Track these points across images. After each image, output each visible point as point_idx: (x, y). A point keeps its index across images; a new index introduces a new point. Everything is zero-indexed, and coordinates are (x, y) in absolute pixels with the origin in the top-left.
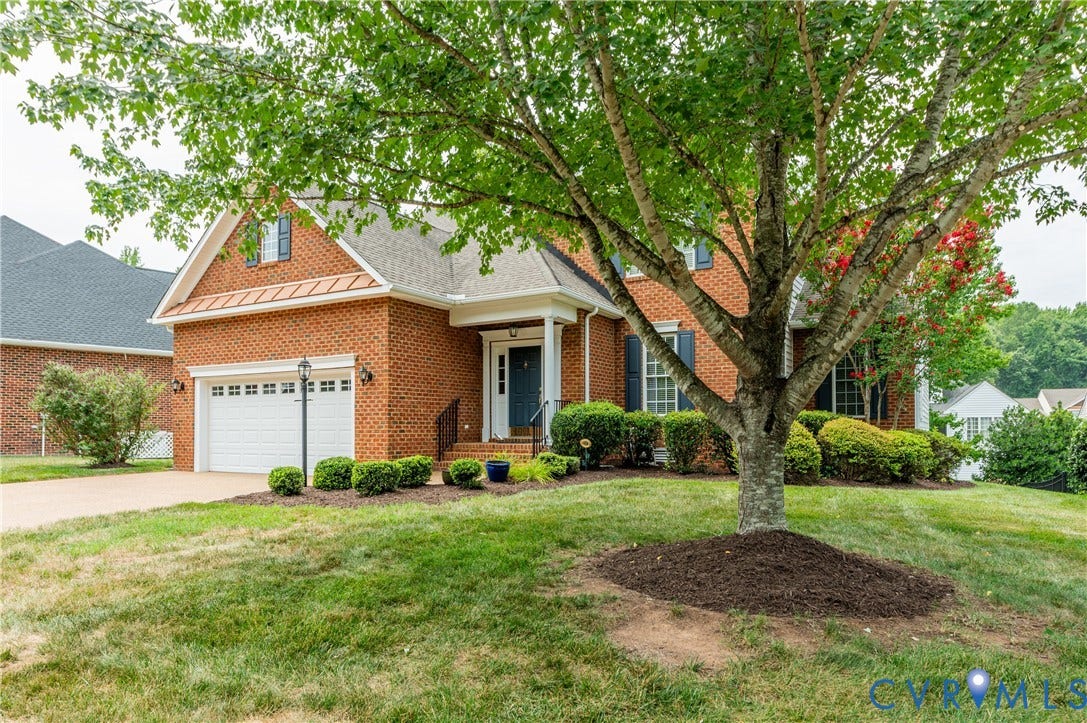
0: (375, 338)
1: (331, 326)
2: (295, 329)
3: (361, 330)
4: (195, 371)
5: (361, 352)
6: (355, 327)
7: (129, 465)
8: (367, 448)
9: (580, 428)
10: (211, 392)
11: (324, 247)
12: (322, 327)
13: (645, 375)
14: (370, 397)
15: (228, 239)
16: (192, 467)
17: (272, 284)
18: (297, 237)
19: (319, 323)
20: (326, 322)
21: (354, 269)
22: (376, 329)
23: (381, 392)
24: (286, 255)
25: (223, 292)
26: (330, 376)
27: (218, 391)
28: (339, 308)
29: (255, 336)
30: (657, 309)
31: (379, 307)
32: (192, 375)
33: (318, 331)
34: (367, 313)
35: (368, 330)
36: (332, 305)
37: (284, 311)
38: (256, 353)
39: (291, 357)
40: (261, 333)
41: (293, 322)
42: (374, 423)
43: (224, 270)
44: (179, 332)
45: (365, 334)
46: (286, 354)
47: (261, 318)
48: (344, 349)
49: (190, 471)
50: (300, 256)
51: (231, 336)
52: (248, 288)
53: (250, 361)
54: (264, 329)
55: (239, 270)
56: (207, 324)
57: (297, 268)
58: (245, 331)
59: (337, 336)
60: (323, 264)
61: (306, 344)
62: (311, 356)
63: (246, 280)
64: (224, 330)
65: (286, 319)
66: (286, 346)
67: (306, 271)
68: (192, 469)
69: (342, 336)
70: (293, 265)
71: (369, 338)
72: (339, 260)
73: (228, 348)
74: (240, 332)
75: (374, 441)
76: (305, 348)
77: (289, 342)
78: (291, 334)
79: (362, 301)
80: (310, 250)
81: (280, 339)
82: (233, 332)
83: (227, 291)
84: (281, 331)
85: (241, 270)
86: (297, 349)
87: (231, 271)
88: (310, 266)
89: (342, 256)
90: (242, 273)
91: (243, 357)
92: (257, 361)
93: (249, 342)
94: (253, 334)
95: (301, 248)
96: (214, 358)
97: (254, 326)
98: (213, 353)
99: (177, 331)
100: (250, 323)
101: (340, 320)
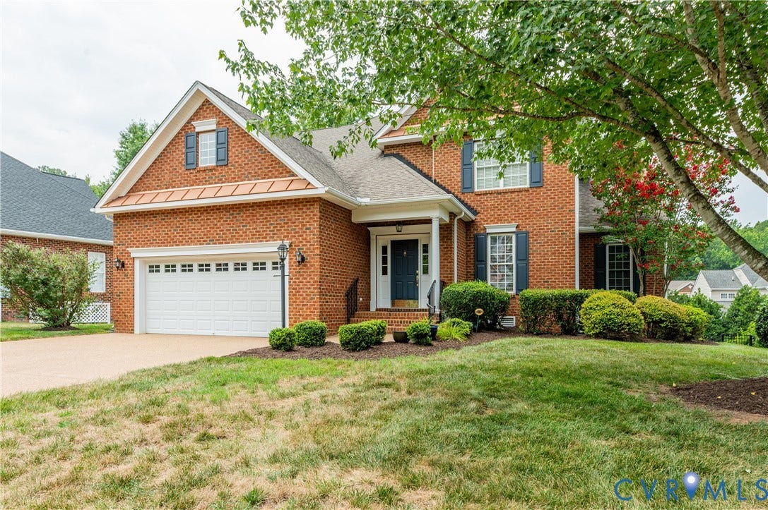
0: (307, 229)
1: (266, 218)
2: (232, 221)
3: (294, 223)
4: (135, 252)
5: (294, 240)
6: (289, 220)
7: (74, 328)
8: (300, 315)
9: (470, 300)
10: (148, 269)
11: (259, 156)
12: (258, 219)
13: (489, 263)
14: (303, 275)
15: (167, 146)
16: (132, 330)
17: (210, 184)
18: (233, 147)
19: (256, 216)
20: (262, 215)
21: (288, 175)
22: (308, 222)
23: (314, 272)
24: (223, 161)
25: (163, 188)
26: (262, 258)
27: (154, 269)
28: (274, 205)
29: (196, 226)
30: (499, 215)
31: (311, 205)
32: (132, 255)
33: (254, 222)
34: (299, 209)
35: (300, 222)
36: (267, 202)
37: (222, 206)
38: (195, 238)
39: (229, 243)
40: (200, 223)
41: (230, 214)
42: (307, 295)
43: (163, 171)
44: (119, 220)
45: (298, 226)
46: (224, 240)
47: (199, 211)
48: (278, 237)
49: (131, 333)
50: (236, 162)
51: (170, 224)
52: (187, 186)
53: (189, 245)
54: (202, 219)
55: (178, 172)
56: (147, 215)
57: (234, 172)
58: (185, 221)
59: (272, 227)
60: (259, 169)
61: (243, 233)
62: (247, 242)
63: (185, 180)
64: (164, 219)
65: (224, 213)
66: (223, 234)
67: (242, 174)
68: (132, 331)
69: (276, 227)
70: (231, 169)
71: (301, 229)
72: (274, 168)
73: (167, 234)
74: (179, 221)
75: (307, 309)
76: (242, 236)
77: (227, 230)
78: (228, 224)
79: (295, 200)
80: (246, 158)
81: (218, 228)
82: (172, 222)
83: (166, 188)
84: (219, 221)
85: (180, 171)
86: (235, 236)
87: (170, 172)
88: (246, 170)
89: (276, 164)
90: (181, 174)
91: (182, 242)
92: (196, 245)
93: (188, 230)
94: (192, 223)
95: (238, 156)
96: (154, 242)
97: (193, 217)
98: (153, 237)
99: (117, 220)
100: (190, 215)
101: (274, 214)
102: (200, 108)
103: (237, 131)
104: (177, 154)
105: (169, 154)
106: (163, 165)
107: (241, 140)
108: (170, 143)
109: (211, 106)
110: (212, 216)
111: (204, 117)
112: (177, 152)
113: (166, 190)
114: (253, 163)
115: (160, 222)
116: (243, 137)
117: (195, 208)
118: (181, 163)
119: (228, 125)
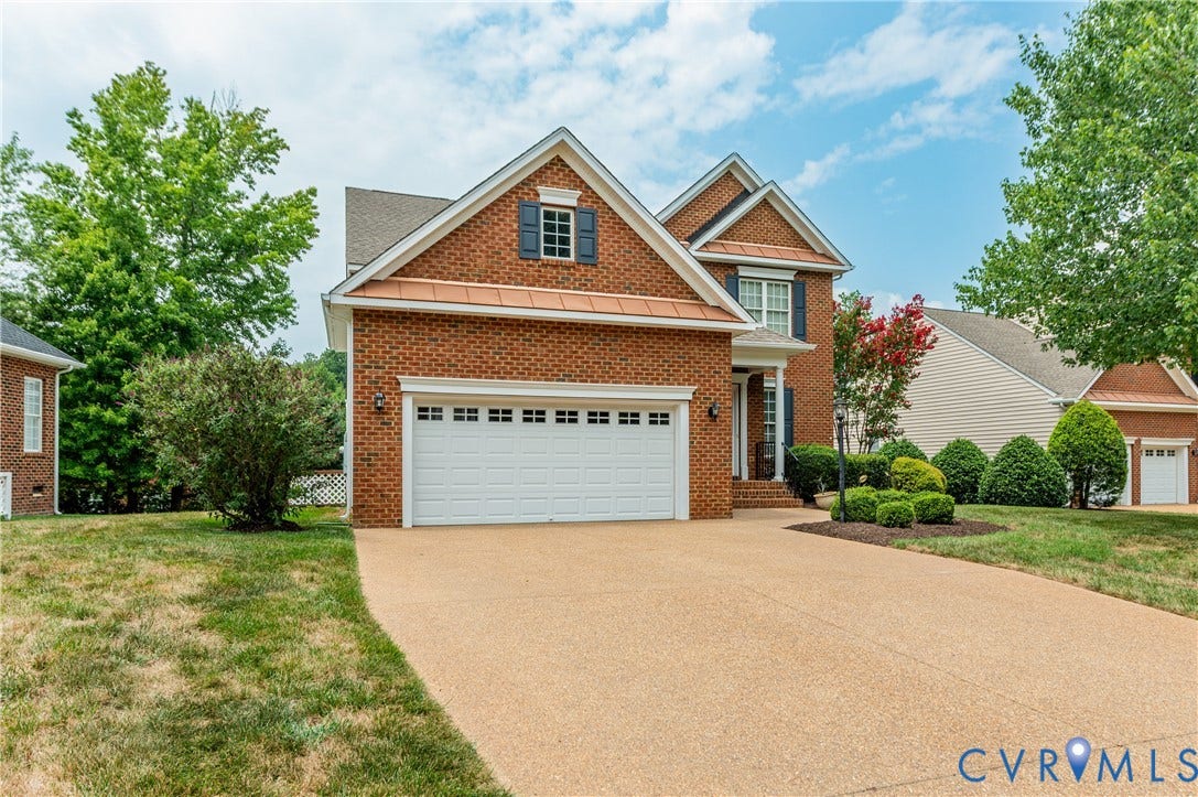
0: (715, 372)
1: (657, 352)
2: (604, 349)
3: (698, 363)
4: (408, 384)
5: (698, 386)
11: (648, 263)
12: (644, 351)
14: (710, 434)
15: (482, 212)
16: (400, 521)
17: (564, 288)
18: (605, 240)
19: (642, 347)
20: (651, 347)
21: (689, 296)
22: (717, 364)
23: (725, 429)
24: (587, 256)
25: (472, 281)
26: (635, 407)
27: (430, 413)
28: (669, 334)
29: (538, 350)
31: (720, 342)
32: (403, 388)
33: (639, 356)
34: (705, 345)
35: (707, 363)
36: (659, 329)
37: (585, 325)
38: (537, 370)
39: (597, 382)
40: (545, 346)
41: (601, 340)
42: (716, 460)
43: (474, 251)
44: (367, 322)
45: (703, 367)
46: (589, 376)
47: (545, 327)
48: (675, 380)
49: (397, 527)
50: (611, 264)
51: (486, 343)
52: (522, 284)
53: (525, 379)
54: (550, 341)
55: (504, 259)
56: (435, 320)
57: (606, 277)
58: (517, 340)
59: (666, 364)
60: (647, 281)
61: (621, 369)
62: (628, 383)
63: (519, 274)
64: (474, 332)
65: (590, 336)
66: (589, 367)
67: (620, 283)
68: (399, 524)
69: (672, 366)
70: (600, 272)
71: (709, 372)
72: (670, 283)
73: (481, 357)
74: (505, 339)
75: (716, 479)
76: (619, 373)
77: (594, 363)
78: (596, 354)
79: (700, 332)
80: (627, 261)
81: (579, 357)
82: (490, 338)
83: (479, 282)
84: (580, 348)
85: (508, 259)
86: (608, 372)
87: (488, 257)
88: (627, 279)
89: (673, 278)
90: (509, 263)
91: (512, 373)
92: (538, 380)
93: (523, 354)
94: (531, 345)
95: (613, 255)
96: (452, 369)
97: (532, 336)
98: (449, 360)
99: (362, 320)
100: (526, 331)
101: (671, 348)
102: (546, 167)
103: (611, 218)
104: (501, 230)
105: (485, 227)
106: (474, 241)
107: (619, 233)
108: (487, 208)
109: (567, 170)
110: (568, 338)
111: (554, 183)
112: (502, 226)
113: (480, 285)
114: (638, 271)
115: (465, 337)
116: (622, 229)
117: (535, 321)
118: (510, 245)
119: (595, 206)
